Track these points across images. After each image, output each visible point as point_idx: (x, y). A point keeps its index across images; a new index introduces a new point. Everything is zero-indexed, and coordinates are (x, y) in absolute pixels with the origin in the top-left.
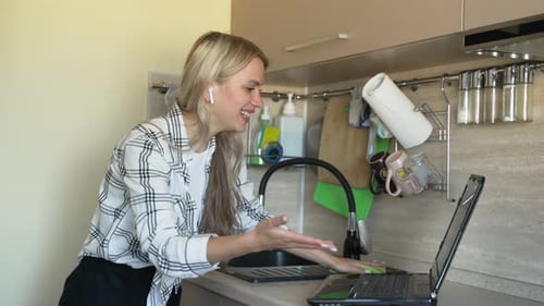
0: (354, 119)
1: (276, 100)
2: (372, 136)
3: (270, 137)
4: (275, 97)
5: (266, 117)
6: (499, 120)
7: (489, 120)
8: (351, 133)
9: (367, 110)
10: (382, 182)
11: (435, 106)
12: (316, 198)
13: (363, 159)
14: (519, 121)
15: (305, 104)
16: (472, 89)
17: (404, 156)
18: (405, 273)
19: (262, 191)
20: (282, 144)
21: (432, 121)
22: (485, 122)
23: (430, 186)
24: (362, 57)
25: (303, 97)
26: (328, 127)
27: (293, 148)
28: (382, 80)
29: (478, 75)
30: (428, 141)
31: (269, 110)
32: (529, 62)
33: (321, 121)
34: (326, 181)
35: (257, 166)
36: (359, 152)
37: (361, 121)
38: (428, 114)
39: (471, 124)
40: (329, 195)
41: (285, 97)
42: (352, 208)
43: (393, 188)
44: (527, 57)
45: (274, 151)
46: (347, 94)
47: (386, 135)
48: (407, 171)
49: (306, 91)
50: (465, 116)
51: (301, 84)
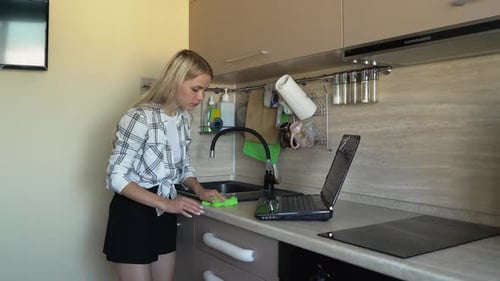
0: (267, 103)
1: (217, 93)
2: (279, 112)
3: (215, 115)
4: (217, 91)
5: (212, 103)
6: (359, 102)
7: (352, 102)
8: (265, 111)
9: (276, 97)
10: (287, 141)
11: (319, 94)
12: (244, 151)
13: (274, 127)
14: (371, 102)
15: (234, 95)
16: (341, 83)
17: (301, 125)
18: (302, 195)
19: (213, 148)
20: (222, 119)
21: (316, 103)
22: (350, 103)
23: (316, 142)
24: (275, 65)
25: (233, 91)
26: (251, 108)
27: (229, 122)
28: (287, 79)
29: (345, 75)
30: (314, 115)
31: (213, 98)
32: (376, 67)
33: (246, 104)
34: (251, 141)
35: (207, 133)
36: (271, 123)
37: (272, 104)
38: (313, 99)
39: (342, 104)
40: (253, 149)
41: (222, 90)
42: (269, 157)
43: (295, 144)
44: (375, 64)
45: (218, 124)
46: (262, 87)
47: (289, 112)
48: (303, 134)
49: (234, 87)
50: (337, 100)
51: (232, 83)
